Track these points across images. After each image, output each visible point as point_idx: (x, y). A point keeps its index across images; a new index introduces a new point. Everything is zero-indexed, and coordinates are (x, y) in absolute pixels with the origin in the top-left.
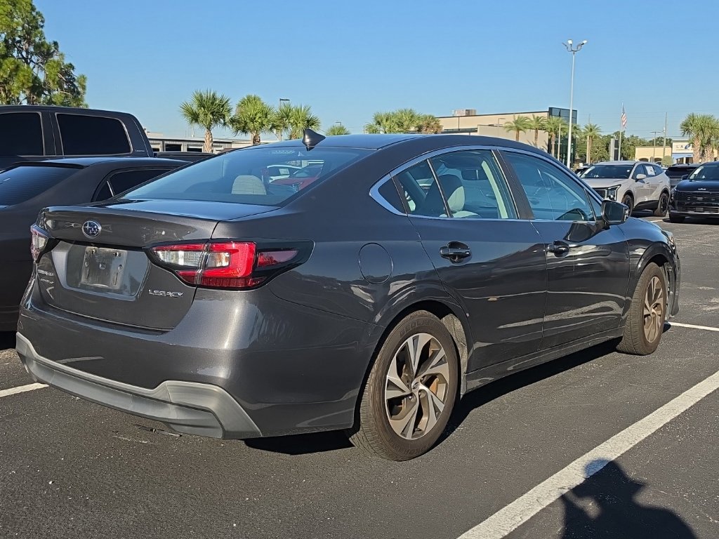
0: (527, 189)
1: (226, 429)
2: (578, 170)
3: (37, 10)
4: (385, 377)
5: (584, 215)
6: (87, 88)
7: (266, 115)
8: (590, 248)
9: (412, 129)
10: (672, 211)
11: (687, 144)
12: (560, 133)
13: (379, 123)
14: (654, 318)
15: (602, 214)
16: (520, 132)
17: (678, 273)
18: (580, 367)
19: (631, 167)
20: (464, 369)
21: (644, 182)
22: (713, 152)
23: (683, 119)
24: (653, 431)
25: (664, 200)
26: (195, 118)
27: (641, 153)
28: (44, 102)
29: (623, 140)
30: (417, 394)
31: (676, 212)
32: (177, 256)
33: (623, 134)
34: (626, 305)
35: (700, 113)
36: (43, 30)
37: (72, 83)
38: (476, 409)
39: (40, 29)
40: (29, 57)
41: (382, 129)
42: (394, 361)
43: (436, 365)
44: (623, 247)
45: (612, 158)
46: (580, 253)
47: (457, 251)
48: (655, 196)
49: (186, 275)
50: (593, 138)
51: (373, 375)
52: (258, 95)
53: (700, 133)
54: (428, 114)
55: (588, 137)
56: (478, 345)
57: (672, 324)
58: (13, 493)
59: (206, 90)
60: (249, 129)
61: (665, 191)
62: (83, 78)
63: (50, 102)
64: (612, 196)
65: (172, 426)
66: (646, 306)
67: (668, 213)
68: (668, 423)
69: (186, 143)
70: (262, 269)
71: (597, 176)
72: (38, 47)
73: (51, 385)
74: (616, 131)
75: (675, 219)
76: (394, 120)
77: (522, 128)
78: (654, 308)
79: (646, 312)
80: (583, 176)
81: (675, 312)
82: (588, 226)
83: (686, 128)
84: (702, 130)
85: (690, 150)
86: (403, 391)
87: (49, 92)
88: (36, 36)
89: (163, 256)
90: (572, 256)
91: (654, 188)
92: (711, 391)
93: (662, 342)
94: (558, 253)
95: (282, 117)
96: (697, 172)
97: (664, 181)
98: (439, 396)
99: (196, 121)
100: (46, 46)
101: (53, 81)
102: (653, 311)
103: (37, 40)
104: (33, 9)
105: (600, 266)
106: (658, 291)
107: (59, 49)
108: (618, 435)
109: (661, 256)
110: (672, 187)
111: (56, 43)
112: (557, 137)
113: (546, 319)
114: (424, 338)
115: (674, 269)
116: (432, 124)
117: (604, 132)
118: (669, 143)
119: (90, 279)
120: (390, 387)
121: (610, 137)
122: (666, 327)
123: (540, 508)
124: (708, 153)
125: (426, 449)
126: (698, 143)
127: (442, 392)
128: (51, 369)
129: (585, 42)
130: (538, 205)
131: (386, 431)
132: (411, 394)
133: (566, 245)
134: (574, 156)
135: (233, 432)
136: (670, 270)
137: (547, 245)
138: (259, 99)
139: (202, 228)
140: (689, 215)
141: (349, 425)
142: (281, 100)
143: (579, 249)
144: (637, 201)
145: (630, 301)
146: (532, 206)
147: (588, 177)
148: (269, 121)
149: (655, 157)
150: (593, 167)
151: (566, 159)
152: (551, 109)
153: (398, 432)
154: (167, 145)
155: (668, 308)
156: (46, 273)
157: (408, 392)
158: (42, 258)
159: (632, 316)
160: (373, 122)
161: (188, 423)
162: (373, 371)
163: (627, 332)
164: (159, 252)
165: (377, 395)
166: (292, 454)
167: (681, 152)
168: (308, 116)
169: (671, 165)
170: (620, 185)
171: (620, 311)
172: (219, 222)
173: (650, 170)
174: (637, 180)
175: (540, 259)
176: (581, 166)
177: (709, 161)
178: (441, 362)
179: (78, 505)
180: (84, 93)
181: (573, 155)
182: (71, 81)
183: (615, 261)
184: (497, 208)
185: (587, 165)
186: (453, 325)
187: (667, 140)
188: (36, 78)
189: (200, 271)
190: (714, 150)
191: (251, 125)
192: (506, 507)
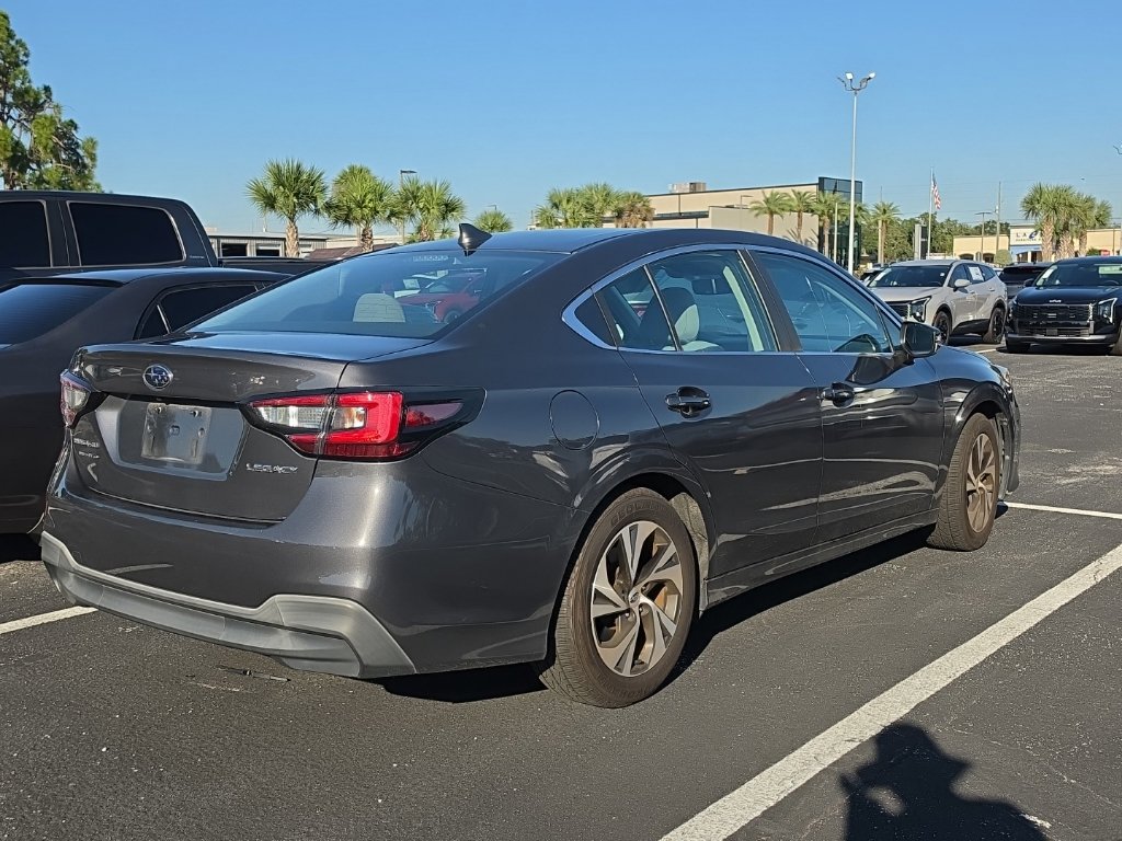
0: (790, 305)
1: (365, 662)
2: (866, 275)
3: (17, 38)
4: (591, 586)
5: (876, 344)
6: (98, 158)
7: (381, 196)
8: (886, 393)
9: (608, 214)
10: (1010, 335)
11: (1032, 230)
12: (836, 217)
13: (556, 206)
14: (983, 495)
15: (903, 342)
16: (775, 216)
17: (1017, 429)
18: (874, 570)
19: (946, 269)
20: (704, 573)
21: (966, 292)
22: (1072, 242)
23: (1026, 193)
24: (982, 658)
25: (999, 318)
26: (270, 202)
27: (962, 246)
28: (30, 180)
29: (934, 227)
30: (636, 610)
31: (1017, 336)
32: (287, 414)
33: (933, 217)
34: (939, 478)
35: (1051, 182)
36: (28, 68)
37: (74, 150)
38: (723, 633)
39: (23, 67)
40: (6, 110)
41: (561, 215)
42: (603, 560)
43: (664, 568)
44: (935, 391)
45: (918, 254)
46: (871, 401)
47: (691, 399)
48: (984, 313)
49: (302, 442)
50: (888, 224)
51: (574, 582)
52: (366, 165)
53: (1052, 213)
54: (631, 190)
55: (880, 223)
56: (724, 538)
57: (1009, 504)
58: (50, 766)
59: (286, 159)
60: (355, 218)
61: (999, 305)
62: (93, 143)
63: (40, 181)
64: (918, 314)
65: (284, 660)
66: (971, 480)
67: (1004, 338)
68: (1004, 647)
69: (254, 242)
70: (413, 430)
71: (895, 283)
72: (20, 95)
73: (99, 607)
74: (923, 212)
75: (1014, 347)
76: (580, 201)
77: (777, 210)
78: (982, 481)
79: (969, 487)
80: (874, 283)
81: (1013, 485)
82: (882, 360)
83: (1031, 206)
84: (1055, 209)
85: (1038, 240)
86: (617, 606)
87: (39, 165)
88: (16, 77)
89: (266, 414)
90: (858, 406)
91: (981, 300)
92: (1067, 601)
93: (995, 532)
94: (839, 401)
95: (407, 200)
96: (1047, 274)
97: (998, 290)
98: (668, 613)
99: (273, 207)
100: (32, 94)
101: (45, 148)
102: (981, 485)
103: (18, 84)
104: (11, 35)
105: (901, 420)
106: (987, 455)
107: (54, 98)
108: (930, 665)
109: (991, 402)
110: (1010, 298)
111: (47, 89)
112: (832, 223)
113: (822, 499)
114: (646, 528)
115: (1011, 422)
116: (639, 205)
117: (904, 215)
118: (1006, 229)
119: (155, 450)
120: (598, 600)
121: (913, 222)
122: (1001, 510)
123: (821, 769)
124: (1065, 245)
125: (651, 690)
126: (1049, 230)
127: (672, 607)
128: (98, 585)
129: (872, 75)
130: (805, 329)
131: (593, 663)
132: (629, 610)
133: (849, 389)
134: (859, 254)
135: (377, 667)
136: (1005, 424)
137: (821, 390)
138: (368, 171)
139: (325, 372)
140: (1036, 341)
141: (541, 655)
142: (402, 172)
143: (869, 394)
144: (958, 320)
145: (947, 472)
146: (799, 332)
147: (881, 284)
148: (385, 206)
149: (984, 252)
150: (888, 270)
151: (847, 257)
152: (821, 179)
153: (611, 665)
154: (224, 246)
155: (1003, 480)
156: (88, 443)
157: (623, 607)
158: (80, 422)
159: (949, 493)
160: (546, 204)
161: (310, 656)
162: (573, 575)
163: (943, 518)
164: (262, 409)
165: (579, 612)
166: (454, 702)
167: (1023, 243)
168: (446, 198)
169: (1007, 264)
170: (930, 297)
171: (932, 486)
172: (348, 363)
173: (975, 273)
174: (956, 289)
175: (812, 410)
176: (870, 267)
177: (1067, 257)
178: (670, 563)
179: (147, 779)
180: (94, 166)
181: (857, 252)
182: (72, 147)
183: (923, 412)
184: (747, 336)
185: (879, 265)
186: (688, 509)
187: (1001, 224)
188: (18, 143)
189: (322, 435)
190: (1074, 240)
191: (357, 213)
192: (771, 768)
